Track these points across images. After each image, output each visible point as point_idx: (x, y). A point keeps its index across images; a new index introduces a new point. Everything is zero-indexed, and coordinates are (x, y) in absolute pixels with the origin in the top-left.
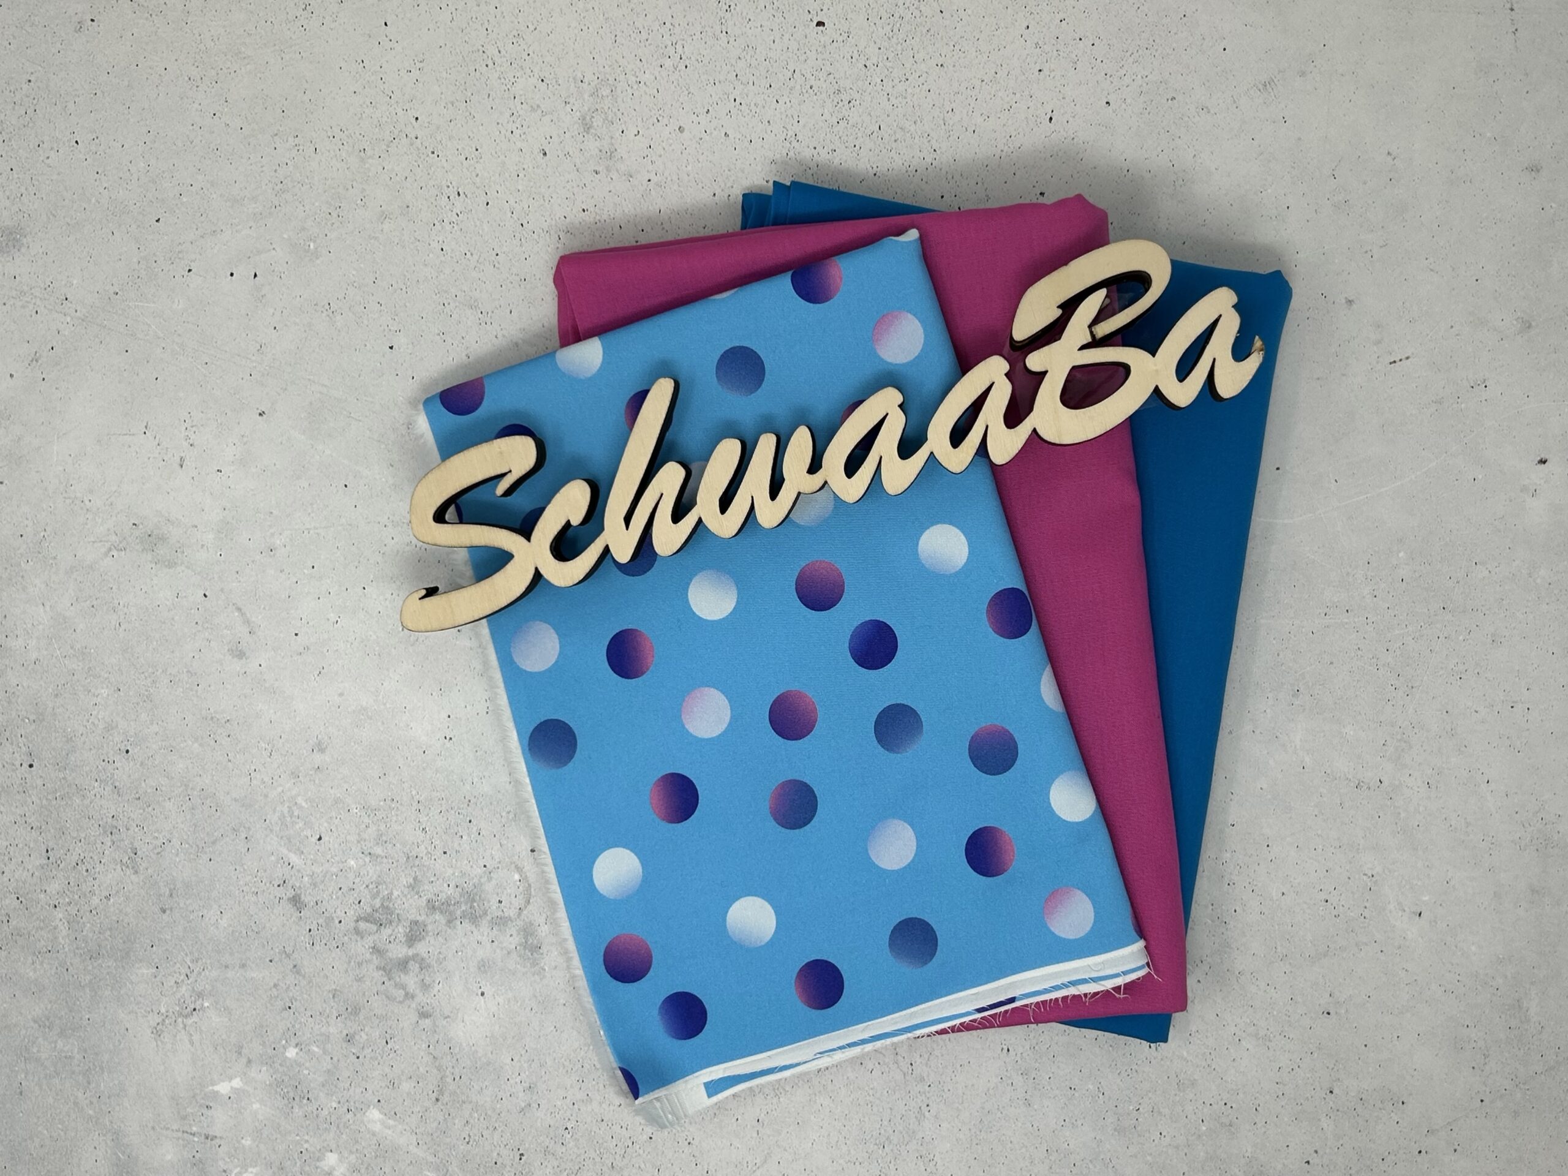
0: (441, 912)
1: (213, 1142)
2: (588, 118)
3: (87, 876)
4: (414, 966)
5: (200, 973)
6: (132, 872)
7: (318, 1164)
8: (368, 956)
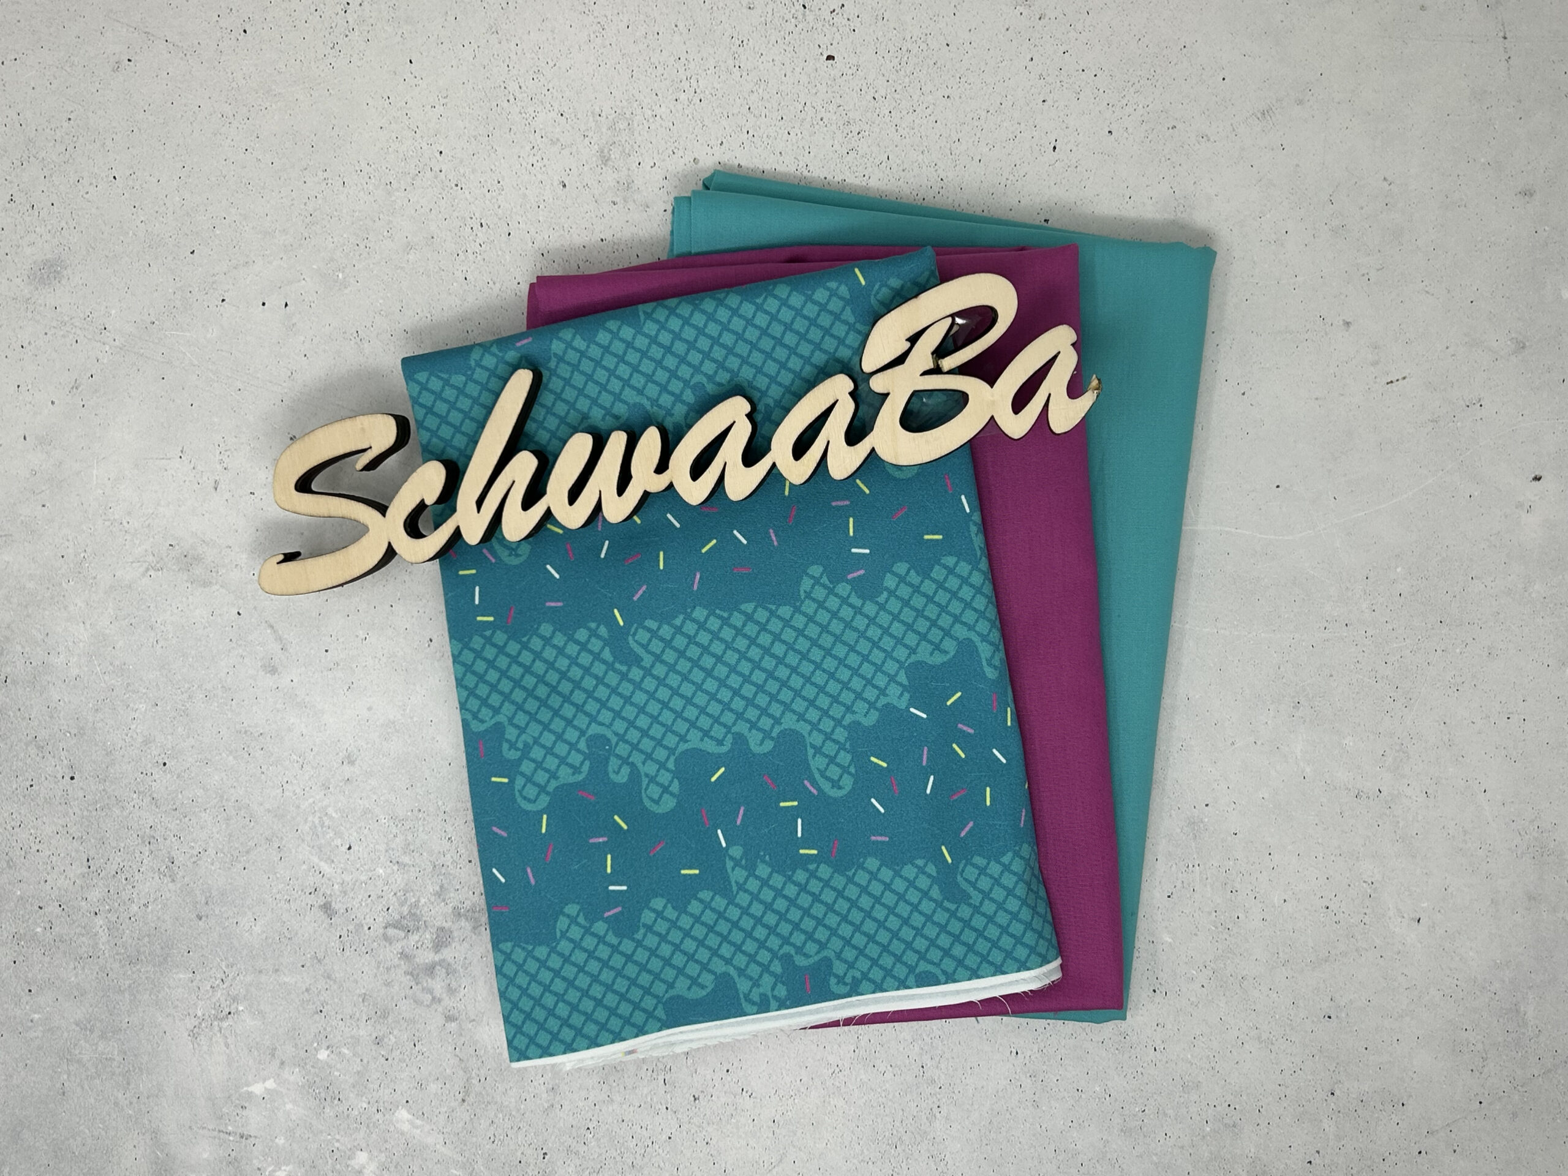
0: (467, 919)
1: (248, 1141)
2: (606, 151)
3: (126, 885)
4: (440, 972)
5: (234, 978)
6: (170, 880)
7: (349, 1162)
8: (396, 960)
